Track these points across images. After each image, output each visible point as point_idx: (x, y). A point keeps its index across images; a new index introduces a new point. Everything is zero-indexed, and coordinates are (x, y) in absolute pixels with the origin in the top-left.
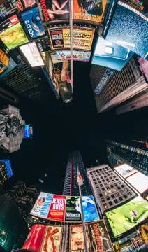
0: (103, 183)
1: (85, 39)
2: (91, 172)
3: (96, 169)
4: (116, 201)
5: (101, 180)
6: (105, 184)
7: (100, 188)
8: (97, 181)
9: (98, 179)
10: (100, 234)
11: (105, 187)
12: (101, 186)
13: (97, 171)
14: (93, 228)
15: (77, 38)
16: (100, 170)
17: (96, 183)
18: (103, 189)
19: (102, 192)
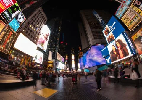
0: (36, 21)
1: (129, 21)
2: (40, 11)
3: (43, 13)
4: (29, 34)
5: (37, 19)
6: (36, 23)
7: (32, 21)
8: (36, 17)
9: (37, 17)
10: (9, 39)
11: (34, 23)
12: (34, 21)
13: (42, 15)
14: (9, 33)
15: (133, 17)
16: (43, 16)
17: (34, 17)
18: (32, 23)
19: (31, 23)
